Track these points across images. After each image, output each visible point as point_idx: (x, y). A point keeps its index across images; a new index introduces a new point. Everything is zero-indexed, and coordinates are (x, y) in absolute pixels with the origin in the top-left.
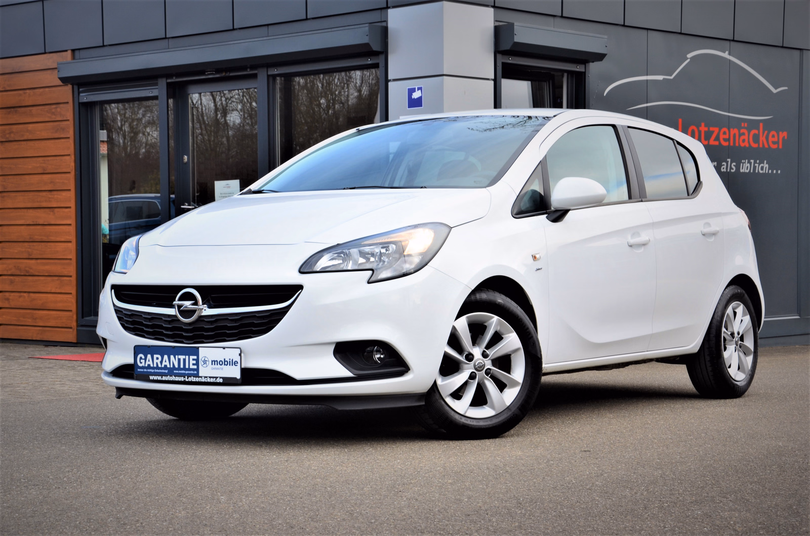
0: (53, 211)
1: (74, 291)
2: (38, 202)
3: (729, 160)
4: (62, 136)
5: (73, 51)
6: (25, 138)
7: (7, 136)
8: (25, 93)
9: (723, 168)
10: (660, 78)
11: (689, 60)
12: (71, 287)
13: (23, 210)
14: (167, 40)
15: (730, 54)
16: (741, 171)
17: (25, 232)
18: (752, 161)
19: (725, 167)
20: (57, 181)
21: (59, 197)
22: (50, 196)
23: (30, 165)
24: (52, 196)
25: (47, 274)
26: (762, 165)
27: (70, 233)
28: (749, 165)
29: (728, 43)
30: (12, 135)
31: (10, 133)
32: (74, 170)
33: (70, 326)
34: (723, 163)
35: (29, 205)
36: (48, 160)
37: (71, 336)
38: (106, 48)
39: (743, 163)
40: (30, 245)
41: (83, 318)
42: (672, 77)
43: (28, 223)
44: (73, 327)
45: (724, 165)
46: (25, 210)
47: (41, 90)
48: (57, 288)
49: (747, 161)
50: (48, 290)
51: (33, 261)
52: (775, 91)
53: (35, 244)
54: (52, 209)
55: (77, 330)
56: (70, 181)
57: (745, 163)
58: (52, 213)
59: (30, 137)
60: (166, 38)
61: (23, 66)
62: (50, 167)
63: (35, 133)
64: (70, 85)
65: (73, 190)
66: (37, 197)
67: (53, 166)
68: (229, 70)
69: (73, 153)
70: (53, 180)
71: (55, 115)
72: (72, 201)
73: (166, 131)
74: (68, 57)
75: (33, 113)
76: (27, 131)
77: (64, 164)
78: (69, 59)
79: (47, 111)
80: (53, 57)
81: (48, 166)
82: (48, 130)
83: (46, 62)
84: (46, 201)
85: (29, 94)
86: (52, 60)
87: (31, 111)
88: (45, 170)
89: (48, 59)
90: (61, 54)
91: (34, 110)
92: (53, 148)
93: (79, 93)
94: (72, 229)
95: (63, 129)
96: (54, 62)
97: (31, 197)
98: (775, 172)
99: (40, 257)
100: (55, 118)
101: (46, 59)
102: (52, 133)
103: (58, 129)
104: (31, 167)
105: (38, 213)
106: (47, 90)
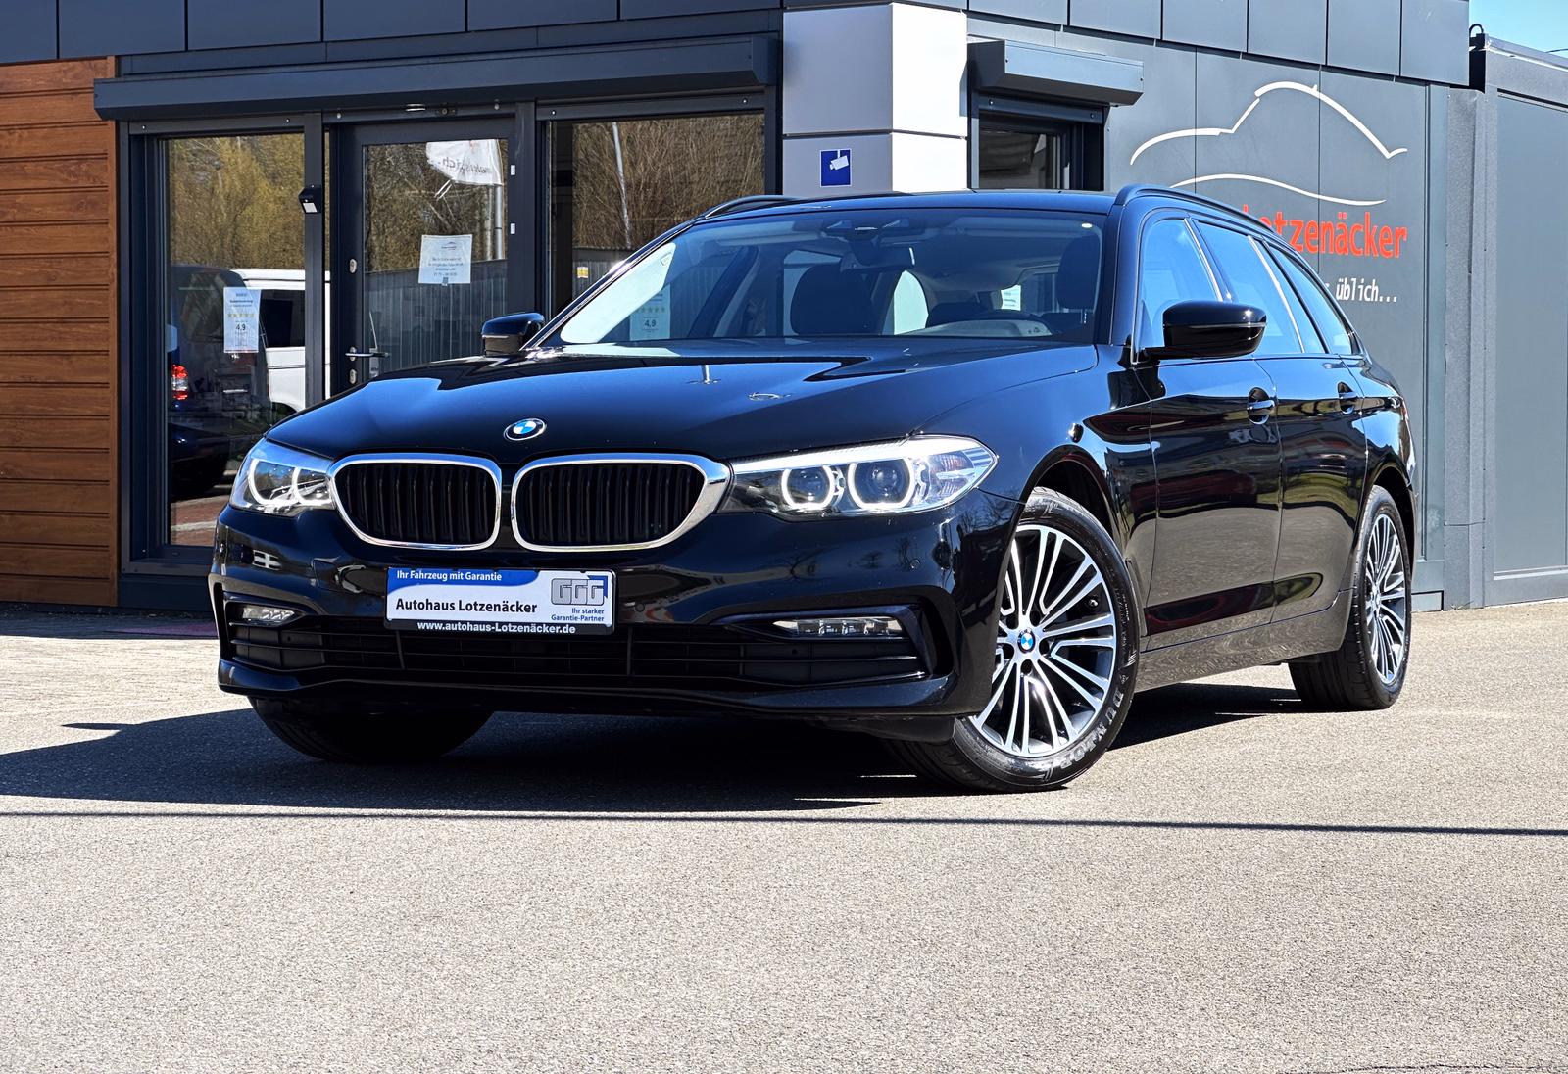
0: (67, 359)
1: (113, 512)
2: (34, 339)
4: (92, 216)
5: (118, 58)
6: (9, 217)
8: (10, 134)
10: (1215, 132)
11: (1258, 100)
12: (106, 501)
14: (324, 45)
15: (1320, 90)
17: (5, 397)
18: (1354, 280)
20: (79, 300)
21: (84, 331)
22: (61, 329)
23: (17, 271)
24: (67, 330)
25: (52, 478)
26: (1369, 287)
27: (107, 399)
28: (1349, 287)
29: (1316, 71)
32: (115, 281)
33: (103, 577)
35: (16, 345)
36: (59, 261)
37: (107, 595)
38: (190, 54)
39: (1341, 284)
40: (15, 422)
41: (131, 560)
42: (1232, 132)
43: (12, 379)
44: (110, 577)
46: (6, 356)
48: (74, 503)
49: (1346, 279)
50: (56, 507)
51: (23, 452)
52: (1388, 155)
53: (26, 420)
54: (64, 355)
55: (118, 582)
56: (108, 303)
57: (1343, 283)
58: (65, 361)
59: (20, 216)
60: (323, 41)
61: (9, 83)
62: (62, 274)
63: (30, 210)
64: (114, 122)
65: (113, 320)
66: (32, 330)
67: (69, 273)
68: (455, 106)
69: (115, 249)
70: (69, 300)
71: (75, 176)
72: (111, 339)
73: (321, 215)
74: (108, 70)
75: (28, 172)
76: (14, 205)
77: (93, 269)
78: (111, 74)
79: (59, 169)
80: (73, 68)
81: (57, 273)
82: (60, 204)
83: (58, 76)
84: (53, 338)
85: (20, 136)
86: (71, 74)
87: (23, 168)
88: (51, 280)
89: (64, 71)
90: (93, 62)
91: (30, 167)
92: (69, 239)
93: (130, 136)
94: (111, 393)
95: (94, 204)
96: (75, 77)
97: (20, 330)
98: (1388, 299)
99: (40, 444)
100: (76, 182)
101: (60, 71)
102: (70, 209)
103: (83, 203)
104: (19, 274)
105: (36, 361)
106: (60, 128)
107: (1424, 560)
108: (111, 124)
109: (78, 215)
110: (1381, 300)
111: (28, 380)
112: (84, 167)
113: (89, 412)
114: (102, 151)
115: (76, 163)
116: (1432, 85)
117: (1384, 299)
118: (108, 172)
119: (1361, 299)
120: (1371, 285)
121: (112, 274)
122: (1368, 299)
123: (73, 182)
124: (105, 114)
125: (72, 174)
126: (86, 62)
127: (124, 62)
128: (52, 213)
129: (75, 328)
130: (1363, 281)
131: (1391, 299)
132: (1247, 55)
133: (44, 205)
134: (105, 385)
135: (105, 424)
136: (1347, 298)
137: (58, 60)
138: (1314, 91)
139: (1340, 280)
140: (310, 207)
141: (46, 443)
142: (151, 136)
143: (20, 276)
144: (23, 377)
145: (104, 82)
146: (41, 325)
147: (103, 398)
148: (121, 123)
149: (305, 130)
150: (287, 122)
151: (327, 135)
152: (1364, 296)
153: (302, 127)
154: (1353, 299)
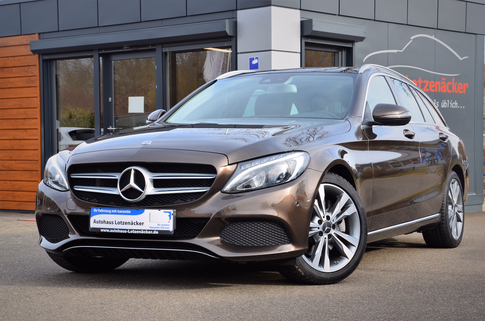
2: (16, 125)
3: (435, 100)
4: (32, 85)
5: (39, 34)
6: (8, 86)
8: (8, 59)
11: (412, 41)
12: (38, 177)
13: (7, 131)
15: (435, 37)
16: (442, 107)
17: (8, 144)
20: (29, 113)
21: (30, 122)
22: (24, 122)
23: (11, 103)
24: (26, 122)
25: (22, 170)
27: (38, 144)
28: (446, 103)
29: (434, 30)
32: (39, 106)
35: (11, 127)
36: (23, 100)
38: (60, 32)
40: (11, 152)
42: (402, 51)
43: (10, 138)
48: (28, 178)
49: (445, 100)
50: (23, 179)
51: (13, 162)
52: (461, 59)
53: (14, 151)
54: (25, 130)
56: (37, 113)
58: (25, 132)
59: (12, 86)
60: (98, 27)
61: (9, 43)
62: (24, 104)
63: (14, 84)
65: (39, 118)
66: (16, 122)
67: (26, 104)
68: (138, 46)
69: (39, 96)
70: (26, 112)
72: (38, 125)
73: (99, 83)
75: (14, 71)
76: (10, 82)
77: (33, 102)
78: (37, 39)
79: (23, 70)
80: (26, 38)
81: (22, 104)
82: (22, 82)
84: (21, 125)
85: (11, 60)
87: (12, 70)
88: (20, 106)
89: (23, 39)
90: (32, 36)
91: (14, 69)
92: (26, 93)
93: (43, 60)
94: (38, 142)
95: (33, 81)
96: (26, 41)
97: (12, 122)
100: (28, 74)
102: (26, 83)
103: (29, 81)
105: (17, 132)
106: (22, 57)
107: (475, 194)
108: (37, 55)
109: (28, 85)
110: (459, 107)
111: (15, 139)
112: (30, 69)
113: (32, 148)
114: (35, 64)
115: (27, 68)
116: (478, 35)
117: (460, 107)
118: (36, 71)
119: (451, 107)
120: (455, 102)
121: (38, 104)
122: (453, 107)
123: (26, 74)
124: (34, 52)
125: (26, 72)
126: (29, 36)
127: (41, 35)
128: (21, 85)
129: (28, 121)
130: (451, 101)
131: (462, 107)
132: (407, 25)
133: (18, 82)
134: (37, 139)
135: (37, 152)
136: (446, 107)
137: (21, 35)
138: (433, 37)
139: (443, 101)
141: (21, 159)
142: (50, 60)
143: (12, 105)
145: (33, 42)
146: (18, 121)
147: (36, 144)
148: (40, 55)
149: (93, 56)
150: (88, 54)
151: (100, 57)
154: (448, 107)
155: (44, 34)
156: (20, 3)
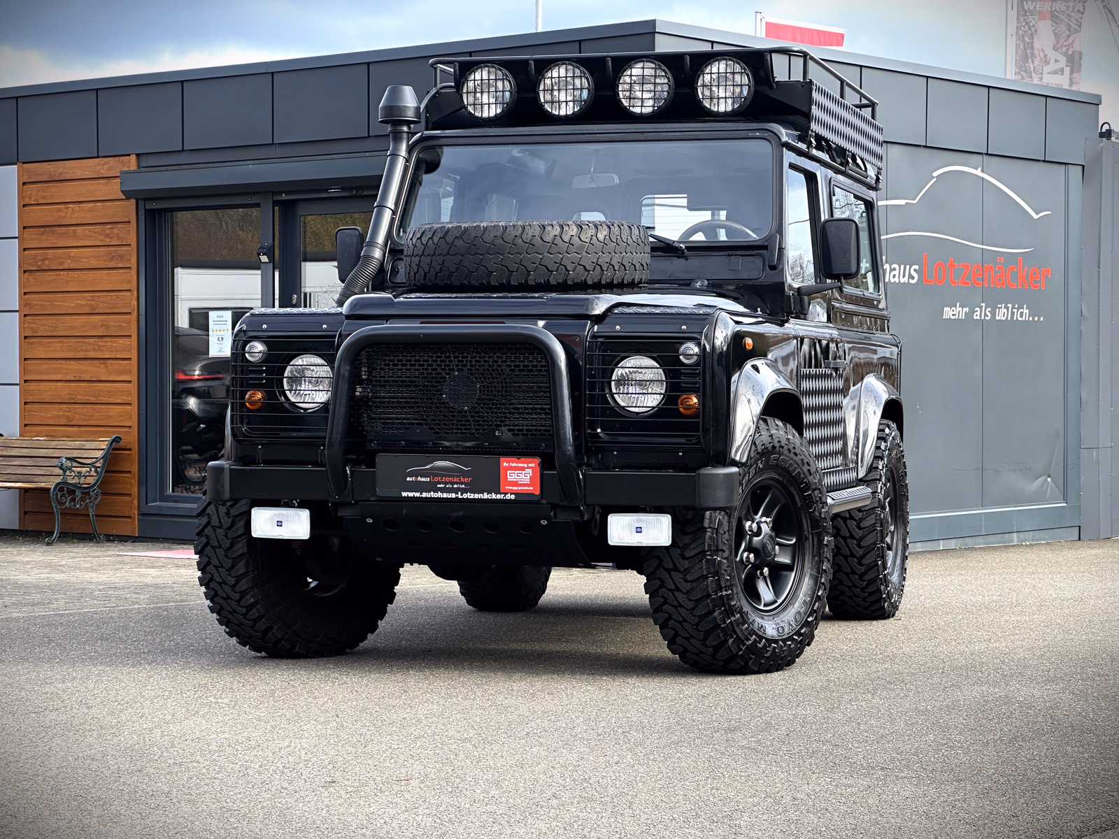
0: (104, 364)
1: (134, 469)
2: (82, 351)
3: (983, 305)
4: (120, 265)
5: (138, 155)
6: (66, 266)
7: (39, 263)
8: (66, 208)
9: (977, 315)
10: (902, 202)
11: (935, 179)
12: (130, 463)
13: (60, 362)
14: (274, 146)
15: (983, 171)
16: (997, 318)
17: (63, 391)
18: (1010, 305)
19: (978, 313)
20: (113, 324)
21: (114, 345)
22: (100, 344)
23: (72, 303)
24: (105, 344)
26: (1021, 310)
27: (131, 392)
28: (1005, 310)
29: (980, 156)
30: (47, 262)
31: (43, 260)
32: (136, 311)
33: (128, 515)
34: (976, 309)
35: (70, 355)
36: (99, 296)
37: (130, 528)
38: (185, 153)
39: (999, 308)
40: (70, 408)
41: (146, 504)
42: (915, 202)
43: (67, 378)
44: (132, 515)
45: (977, 311)
46: (64, 362)
47: (91, 204)
49: (1003, 305)
51: (75, 429)
52: (1036, 217)
53: (77, 406)
54: (102, 361)
55: (139, 520)
56: (131, 326)
57: (1001, 308)
58: (102, 366)
59: (73, 266)
60: (273, 144)
61: (66, 173)
62: (101, 305)
63: (80, 261)
64: (135, 200)
65: (135, 337)
66: (81, 344)
67: (105, 305)
68: (362, 188)
69: (136, 288)
70: (105, 323)
71: (109, 237)
72: (133, 351)
73: (272, 264)
74: (131, 164)
75: (78, 235)
76: (69, 257)
77: (121, 302)
78: (133, 167)
79: (98, 232)
80: (106, 163)
81: (97, 305)
82: (99, 257)
83: (98, 168)
84: (94, 350)
85: (73, 210)
86: (106, 167)
87: (74, 231)
88: (93, 309)
89: (102, 165)
90: (121, 158)
91: (80, 230)
92: (105, 280)
93: (146, 210)
94: (133, 388)
95: (121, 257)
96: (109, 169)
97: (72, 344)
98: (1036, 319)
99: (85, 423)
100: (110, 242)
101: (99, 164)
102: (106, 261)
103: (114, 256)
104: (72, 305)
105: (84, 366)
106: (99, 204)
107: (1065, 505)
108: (133, 201)
109: (112, 265)
110: (1031, 319)
111: (78, 379)
112: (115, 231)
113: (118, 401)
114: (127, 220)
115: (110, 228)
116: (1070, 166)
117: (1033, 319)
118: (131, 235)
119: (1015, 319)
120: (1024, 309)
121: (134, 305)
122: (1020, 319)
123: (108, 241)
124: (128, 195)
125: (108, 236)
126: (117, 158)
127: (142, 158)
128: (94, 263)
129: (109, 342)
130: (1016, 306)
131: (1039, 319)
132: (925, 147)
133: (89, 257)
134: (130, 382)
135: (128, 408)
136: (1004, 319)
137: (98, 157)
138: (978, 172)
139: (1000, 305)
140: (264, 259)
141: (90, 423)
142: (160, 210)
143: (73, 307)
144: (75, 377)
145: (126, 172)
146: (87, 341)
147: (128, 391)
148: (139, 201)
149: (261, 205)
150: (249, 201)
151: (277, 208)
152: (1017, 317)
153: (260, 204)
154: (1009, 319)
155: (149, 155)
156: (97, 90)
